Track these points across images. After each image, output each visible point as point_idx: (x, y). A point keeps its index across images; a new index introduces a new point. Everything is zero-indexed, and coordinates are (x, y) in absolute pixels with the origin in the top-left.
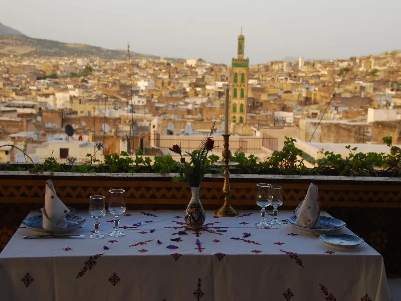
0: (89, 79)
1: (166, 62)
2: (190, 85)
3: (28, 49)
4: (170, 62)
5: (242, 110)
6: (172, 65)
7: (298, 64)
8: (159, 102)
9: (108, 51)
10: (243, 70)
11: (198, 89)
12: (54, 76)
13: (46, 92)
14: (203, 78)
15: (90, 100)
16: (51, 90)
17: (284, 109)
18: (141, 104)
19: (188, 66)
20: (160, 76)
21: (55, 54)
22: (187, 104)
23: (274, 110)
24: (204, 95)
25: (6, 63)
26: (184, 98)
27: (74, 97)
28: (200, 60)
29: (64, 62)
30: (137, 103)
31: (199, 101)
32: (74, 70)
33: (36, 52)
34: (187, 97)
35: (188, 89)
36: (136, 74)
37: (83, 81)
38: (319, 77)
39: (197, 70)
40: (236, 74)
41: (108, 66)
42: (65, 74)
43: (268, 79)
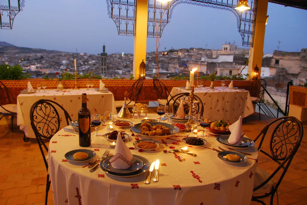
0: (42, 60)
1: (72, 54)
2: (83, 62)
3: (17, 51)
4: (74, 54)
5: (105, 70)
6: (74, 55)
7: (122, 54)
8: (71, 68)
9: (49, 51)
10: (105, 57)
11: (86, 63)
12: (28, 60)
13: (26, 65)
14: (87, 59)
15: (44, 68)
16: (28, 64)
17: (118, 69)
18: (64, 69)
19: (81, 55)
20: (70, 59)
21: (28, 52)
22: (82, 68)
23: (115, 70)
24: (88, 65)
25: (9, 56)
26: (81, 66)
27: (38, 67)
28: (85, 53)
29: (32, 55)
30: (63, 68)
31: (87, 67)
32: (36, 58)
33: (20, 52)
34: (82, 66)
35: (82, 63)
36: (61, 58)
37: (40, 61)
38: (130, 59)
39: (84, 57)
40: (102, 58)
41: (50, 56)
42: (32, 59)
43: (112, 60)
